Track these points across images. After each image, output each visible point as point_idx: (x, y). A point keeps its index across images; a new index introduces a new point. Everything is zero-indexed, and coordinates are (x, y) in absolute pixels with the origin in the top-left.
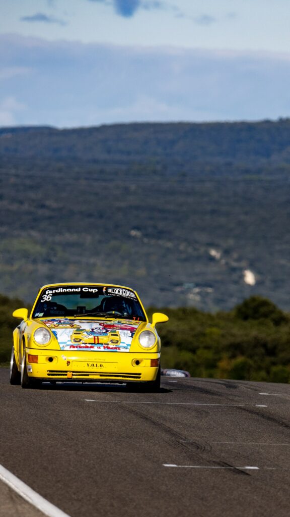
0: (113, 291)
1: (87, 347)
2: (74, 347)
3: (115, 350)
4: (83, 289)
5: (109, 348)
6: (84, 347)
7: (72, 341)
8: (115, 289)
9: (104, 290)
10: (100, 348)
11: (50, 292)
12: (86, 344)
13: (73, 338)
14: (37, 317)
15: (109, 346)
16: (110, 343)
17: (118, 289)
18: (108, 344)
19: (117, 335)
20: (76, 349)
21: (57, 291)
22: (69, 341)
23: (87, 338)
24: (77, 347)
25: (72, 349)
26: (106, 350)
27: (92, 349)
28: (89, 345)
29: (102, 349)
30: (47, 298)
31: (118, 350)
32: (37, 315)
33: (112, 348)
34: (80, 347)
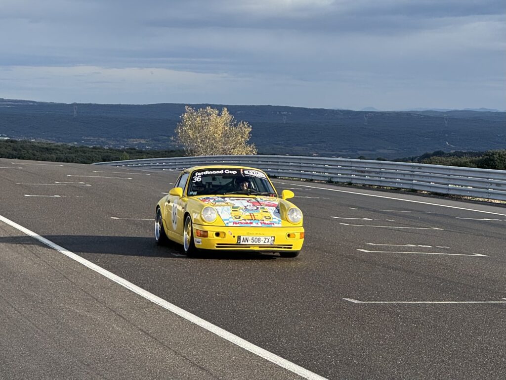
0: (249, 172)
1: (247, 223)
2: (236, 223)
3: (270, 225)
4: (225, 171)
5: (265, 224)
6: (245, 223)
7: (233, 217)
8: (250, 171)
9: (242, 172)
10: (257, 224)
11: (199, 174)
12: (245, 220)
13: (233, 215)
14: (192, 195)
15: (265, 222)
16: (264, 219)
17: (252, 171)
18: (263, 220)
19: (267, 212)
20: (238, 225)
21: (204, 173)
22: (230, 218)
23: (245, 215)
24: (239, 223)
25: (235, 225)
26: (263, 225)
27: (252, 225)
28: (249, 222)
29: (260, 225)
30: (197, 179)
31: (273, 226)
32: (191, 193)
33: (267, 224)
34: (242, 223)
